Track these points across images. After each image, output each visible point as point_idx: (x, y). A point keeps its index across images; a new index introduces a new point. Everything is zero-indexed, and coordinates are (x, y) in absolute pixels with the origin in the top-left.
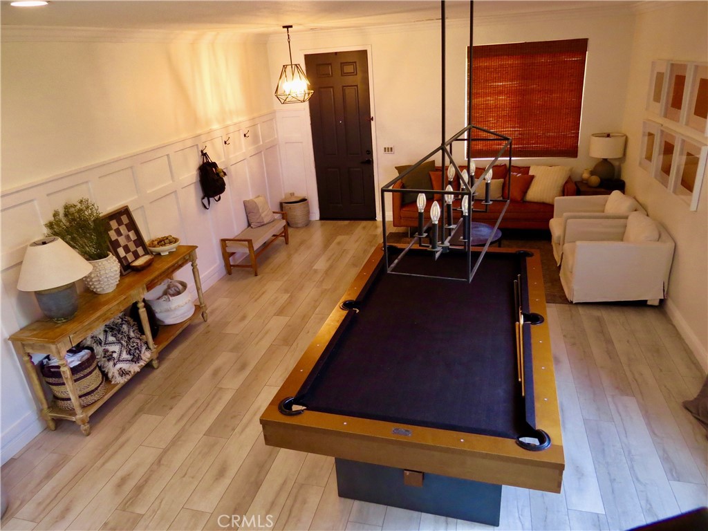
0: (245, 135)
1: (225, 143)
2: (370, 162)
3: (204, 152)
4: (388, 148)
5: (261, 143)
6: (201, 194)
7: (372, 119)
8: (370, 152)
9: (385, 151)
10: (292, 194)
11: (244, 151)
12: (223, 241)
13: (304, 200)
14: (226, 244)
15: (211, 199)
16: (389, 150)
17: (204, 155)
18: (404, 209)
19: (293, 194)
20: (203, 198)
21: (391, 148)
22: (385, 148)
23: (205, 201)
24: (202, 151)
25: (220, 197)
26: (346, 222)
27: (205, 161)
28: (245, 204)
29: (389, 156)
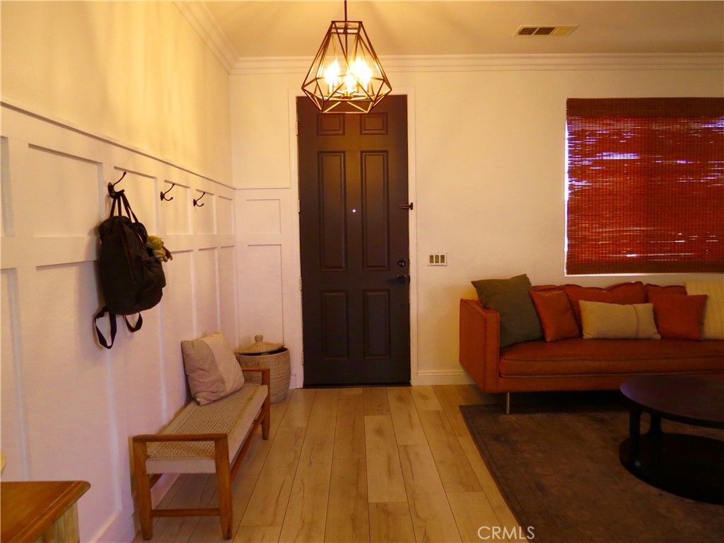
0: (195, 203)
1: (162, 197)
2: (404, 281)
3: (117, 189)
4: (437, 257)
5: (215, 233)
6: (94, 304)
7: (411, 207)
8: (404, 262)
9: (431, 261)
10: (258, 339)
11: (191, 233)
12: (140, 442)
13: (282, 350)
14: (145, 451)
15: (119, 320)
16: (437, 259)
17: (116, 196)
18: (507, 357)
19: (262, 338)
20: (99, 315)
21: (443, 257)
22: (431, 257)
23: (104, 324)
24: (111, 187)
25: (140, 320)
26: (357, 391)
27: (116, 213)
28: (184, 350)
29: (437, 270)
